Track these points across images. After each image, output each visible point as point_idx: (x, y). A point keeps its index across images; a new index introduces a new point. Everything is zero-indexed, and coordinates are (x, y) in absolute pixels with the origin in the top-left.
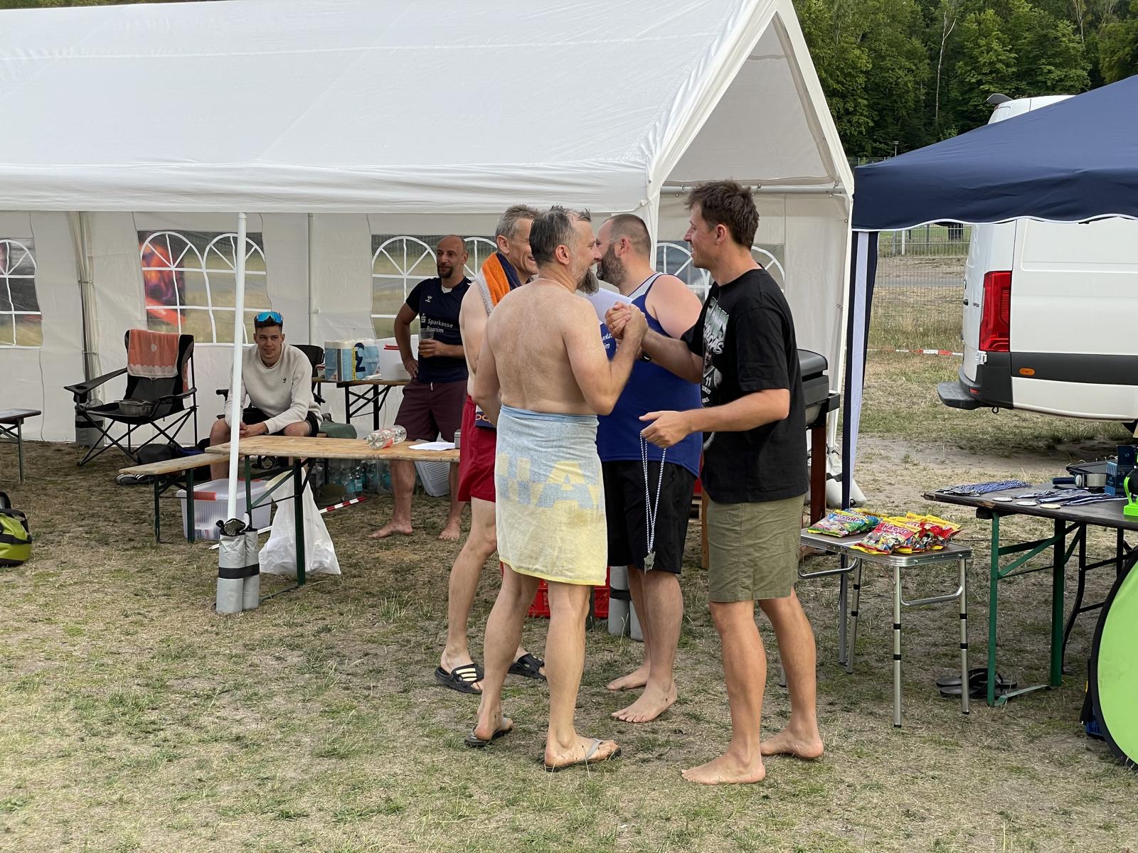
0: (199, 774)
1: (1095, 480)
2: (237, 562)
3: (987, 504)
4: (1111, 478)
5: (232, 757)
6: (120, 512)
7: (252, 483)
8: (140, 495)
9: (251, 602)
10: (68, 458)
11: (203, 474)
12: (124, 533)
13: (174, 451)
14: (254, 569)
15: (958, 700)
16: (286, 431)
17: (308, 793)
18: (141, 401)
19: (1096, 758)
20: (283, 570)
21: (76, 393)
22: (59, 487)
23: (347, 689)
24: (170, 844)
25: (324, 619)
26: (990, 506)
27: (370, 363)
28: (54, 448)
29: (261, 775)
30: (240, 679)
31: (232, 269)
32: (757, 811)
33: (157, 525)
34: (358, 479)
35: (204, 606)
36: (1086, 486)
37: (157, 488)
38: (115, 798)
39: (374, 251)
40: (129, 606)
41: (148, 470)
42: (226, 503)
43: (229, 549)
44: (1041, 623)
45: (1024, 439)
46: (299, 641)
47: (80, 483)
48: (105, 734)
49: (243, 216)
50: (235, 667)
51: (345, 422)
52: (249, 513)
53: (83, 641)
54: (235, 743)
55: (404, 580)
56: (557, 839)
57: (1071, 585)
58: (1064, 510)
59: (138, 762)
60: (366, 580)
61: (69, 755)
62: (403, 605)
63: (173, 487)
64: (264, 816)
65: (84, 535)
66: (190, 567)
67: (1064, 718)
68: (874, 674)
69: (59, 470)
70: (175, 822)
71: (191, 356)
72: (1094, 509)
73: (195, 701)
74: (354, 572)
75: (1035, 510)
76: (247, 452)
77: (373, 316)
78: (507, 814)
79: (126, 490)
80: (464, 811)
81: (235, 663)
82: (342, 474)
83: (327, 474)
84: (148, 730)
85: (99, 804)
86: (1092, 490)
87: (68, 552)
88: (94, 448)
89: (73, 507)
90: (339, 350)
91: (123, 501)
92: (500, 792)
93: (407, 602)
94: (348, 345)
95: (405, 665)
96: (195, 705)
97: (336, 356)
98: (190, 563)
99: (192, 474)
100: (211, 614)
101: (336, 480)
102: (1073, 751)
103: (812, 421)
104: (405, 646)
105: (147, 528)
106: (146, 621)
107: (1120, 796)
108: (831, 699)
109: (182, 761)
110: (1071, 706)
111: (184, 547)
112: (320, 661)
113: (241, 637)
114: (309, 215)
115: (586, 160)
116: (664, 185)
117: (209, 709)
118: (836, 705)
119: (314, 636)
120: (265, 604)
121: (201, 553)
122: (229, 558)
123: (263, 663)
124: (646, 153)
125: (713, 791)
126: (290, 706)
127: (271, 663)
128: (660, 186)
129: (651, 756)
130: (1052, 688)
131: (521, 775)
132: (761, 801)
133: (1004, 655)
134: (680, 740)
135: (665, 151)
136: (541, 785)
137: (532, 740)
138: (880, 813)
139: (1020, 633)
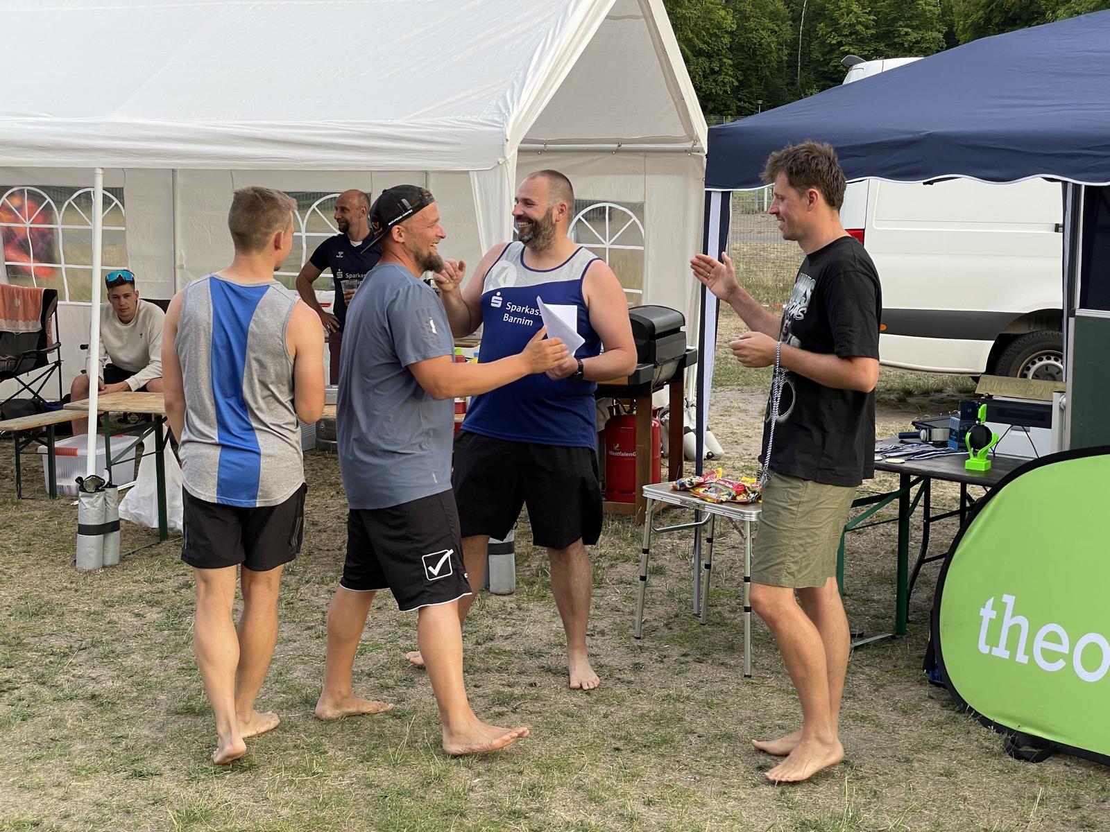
0: (52, 733)
1: (939, 434)
2: (96, 518)
4: (954, 433)
5: (87, 715)
7: (111, 439)
8: (4, 450)
9: (112, 558)
11: (64, 429)
13: (38, 406)
14: (114, 526)
16: (147, 387)
17: (162, 752)
18: (5, 356)
19: (938, 706)
24: (22, 804)
25: (186, 575)
29: (116, 733)
30: (97, 635)
31: (88, 225)
32: (608, 763)
33: (19, 482)
35: (64, 563)
37: (17, 444)
41: (7, 426)
42: (85, 458)
43: (88, 506)
44: (888, 573)
46: (159, 597)
49: (100, 171)
50: (93, 625)
52: (109, 469)
54: (90, 702)
56: (410, 794)
57: (916, 535)
58: (909, 465)
63: (34, 442)
64: (117, 775)
66: (51, 523)
67: (908, 667)
68: (726, 625)
70: (27, 782)
71: (55, 310)
72: (938, 464)
73: (52, 658)
76: (106, 408)
78: (359, 771)
80: (318, 768)
81: (94, 620)
84: (3, 689)
86: (936, 444)
92: (355, 748)
96: (51, 663)
98: (51, 519)
99: (53, 430)
100: (72, 571)
102: (916, 699)
103: (669, 377)
105: (8, 484)
106: (4, 578)
107: (960, 743)
108: (684, 650)
109: (37, 720)
110: (915, 654)
111: (46, 503)
112: (179, 617)
113: (100, 594)
114: (173, 170)
115: (444, 118)
116: (521, 143)
117: (65, 668)
118: (689, 657)
119: (174, 592)
120: (127, 560)
121: (62, 509)
122: (89, 514)
123: (122, 620)
124: (504, 111)
125: (567, 742)
126: (147, 663)
127: (130, 620)
128: (517, 144)
129: (505, 709)
130: (897, 636)
131: (377, 731)
132: (613, 753)
133: (852, 605)
134: (535, 693)
135: (523, 109)
136: (396, 741)
137: (389, 695)
138: (728, 763)
139: (868, 583)
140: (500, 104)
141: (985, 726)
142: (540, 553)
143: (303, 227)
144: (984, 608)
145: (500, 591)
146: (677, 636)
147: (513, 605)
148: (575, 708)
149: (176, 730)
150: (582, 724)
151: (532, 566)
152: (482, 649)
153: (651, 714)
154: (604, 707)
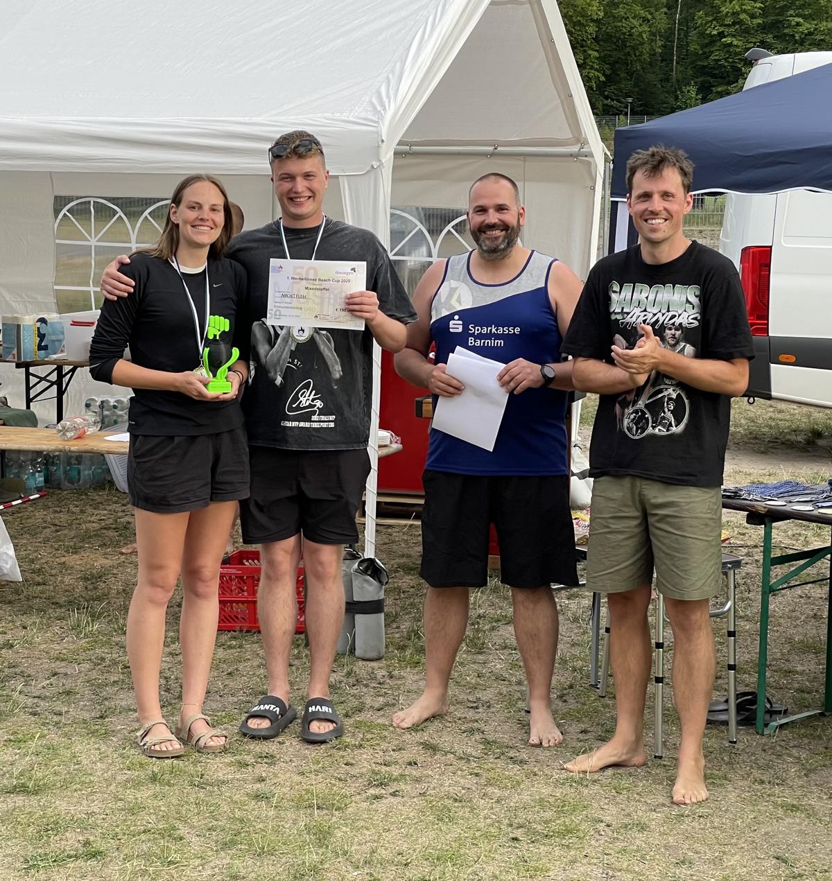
3: (759, 508)
15: (724, 728)
23: (34, 714)
25: (5, 633)
26: (763, 511)
27: (54, 341)
32: (507, 855)
34: (39, 472)
39: (57, 212)
44: (811, 641)
45: (781, 433)
51: (25, 409)
55: (95, 588)
60: (51, 587)
62: (95, 617)
74: (39, 579)
75: (812, 516)
77: (56, 287)
78: (223, 859)
80: (173, 856)
82: (21, 466)
83: (3, 466)
90: (19, 326)
92: (214, 833)
93: (100, 614)
94: (29, 321)
95: (99, 686)
97: (15, 331)
101: (14, 474)
104: (99, 664)
108: (583, 726)
112: (2, 681)
115: (311, 115)
116: (398, 144)
118: (589, 734)
124: (379, 108)
125: (456, 831)
128: (394, 146)
129: (384, 792)
130: (827, 714)
131: (238, 814)
132: (510, 844)
133: (771, 677)
134: (415, 772)
135: (400, 107)
136: (261, 826)
137: (248, 773)
138: (643, 857)
139: (788, 652)
140: (375, 101)
142: (410, 613)
143: (133, 237)
145: (368, 655)
146: (574, 710)
147: (384, 673)
148: (463, 791)
149: (8, 811)
150: (472, 809)
151: (402, 627)
152: (351, 721)
153: (552, 800)
154: (496, 791)
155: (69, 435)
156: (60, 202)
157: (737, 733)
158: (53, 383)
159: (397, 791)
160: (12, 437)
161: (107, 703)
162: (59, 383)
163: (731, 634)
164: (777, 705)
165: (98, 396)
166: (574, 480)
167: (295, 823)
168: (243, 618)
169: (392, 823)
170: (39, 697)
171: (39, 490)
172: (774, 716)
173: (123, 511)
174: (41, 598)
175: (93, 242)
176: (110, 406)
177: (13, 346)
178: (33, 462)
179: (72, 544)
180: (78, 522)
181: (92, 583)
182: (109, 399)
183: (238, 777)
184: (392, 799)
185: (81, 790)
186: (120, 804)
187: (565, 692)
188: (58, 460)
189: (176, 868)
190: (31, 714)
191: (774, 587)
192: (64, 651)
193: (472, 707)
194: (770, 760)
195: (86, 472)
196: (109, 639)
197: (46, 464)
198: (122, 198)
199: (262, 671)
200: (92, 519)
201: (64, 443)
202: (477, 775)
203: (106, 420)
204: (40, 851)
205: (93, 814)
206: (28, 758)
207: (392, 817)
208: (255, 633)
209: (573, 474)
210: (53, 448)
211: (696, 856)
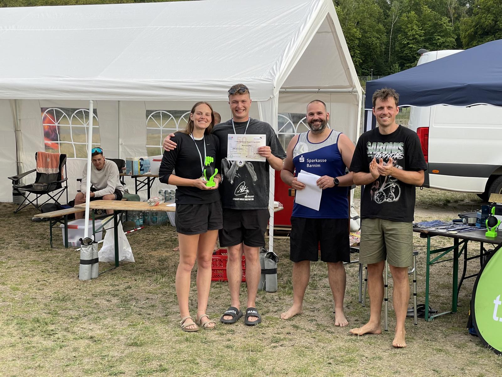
0: (74, 354)
1: (471, 220)
2: (89, 257)
4: (478, 220)
5: (89, 346)
6: (34, 234)
7: (95, 221)
8: (43, 226)
9: (95, 275)
10: (9, 209)
11: (71, 217)
12: (36, 243)
13: (58, 207)
14: (96, 260)
15: (412, 318)
17: (124, 363)
18: (42, 184)
19: (474, 345)
20: (109, 260)
21: (13, 180)
22: (5, 223)
23: (140, 314)
25: (128, 283)
26: (426, 232)
27: (146, 167)
28: (3, 205)
29: (103, 354)
30: (91, 310)
31: (83, 125)
32: (326, 370)
33: (51, 240)
34: (141, 219)
35: (73, 277)
36: (467, 223)
37: (51, 223)
38: (36, 365)
39: (147, 116)
40: (39, 277)
41: (47, 215)
42: (83, 230)
43: (85, 251)
44: (447, 284)
45: (434, 201)
46: (117, 293)
47: (16, 221)
48: (31, 336)
49: (92, 102)
50: (88, 305)
51: (135, 193)
52: (94, 235)
53: (19, 293)
54: (90, 340)
55: (163, 265)
57: (461, 266)
58: (459, 234)
59: (47, 349)
60: (146, 264)
61: (15, 346)
62: (163, 276)
63: (58, 223)
64: (105, 373)
65: (18, 244)
66: (66, 259)
67: (459, 326)
69: (5, 215)
71: (65, 164)
72: (472, 234)
73: (71, 320)
74: (141, 261)
75: (446, 234)
76: (93, 208)
77: (147, 146)
79: (36, 224)
80: (195, 371)
81: (89, 303)
82: (134, 217)
83: (127, 216)
84: (50, 334)
85: (30, 368)
86: (470, 225)
87: (10, 252)
88: (21, 205)
89: (13, 232)
90: (132, 162)
91: (35, 229)
92: (211, 361)
93: (165, 275)
94: (136, 159)
95: (165, 303)
96: (71, 322)
97: (131, 163)
98: (66, 257)
99: (67, 217)
100: (77, 281)
101: (131, 220)
102: (464, 341)
104: (165, 295)
105: (46, 241)
106: (47, 284)
107: (486, 362)
108: (356, 318)
109: (66, 348)
110: (462, 321)
111: (63, 250)
112: (127, 302)
113: (91, 291)
114: (119, 101)
115: (246, 78)
116: (281, 88)
117: (78, 324)
118: (359, 321)
119: (124, 290)
120: (101, 276)
121: (71, 253)
122: (85, 255)
123: (101, 303)
124: (273, 75)
125: (306, 360)
126: (114, 323)
127: (105, 303)
128: (279, 89)
129: (278, 345)
130: (453, 313)
131: (220, 354)
132: (328, 365)
133: (431, 298)
134: (290, 337)
135: (281, 74)
136: (229, 358)
137: (224, 338)
138: (380, 370)
139: (437, 288)
140: (271, 71)
141: (496, 354)
142: (287, 273)
143: (177, 126)
144: (496, 299)
145: (271, 291)
146: (352, 312)
147: (277, 297)
148: (309, 344)
149: (130, 353)
150: (313, 351)
151: (284, 279)
152: (265, 317)
153: (344, 347)
154: (322, 344)
155: (152, 204)
156: (148, 112)
157: (417, 321)
158: (146, 184)
159: (283, 344)
160: (130, 205)
161: (168, 310)
162: (148, 184)
163: (415, 281)
164: (433, 310)
165: (164, 189)
166: (351, 220)
167: (242, 357)
168: (221, 276)
169: (281, 357)
170: (141, 308)
171: (141, 226)
172: (432, 314)
173: (174, 234)
174: (142, 268)
175: (161, 128)
176: (168, 193)
177: (130, 169)
178: (139, 215)
179: (154, 247)
180: (156, 238)
181: (162, 262)
182: (168, 190)
183: (220, 339)
184: (281, 348)
185: (158, 345)
186: (174, 350)
187: (349, 305)
188: (148, 214)
189: (196, 375)
190: (138, 314)
191: (432, 263)
192: (151, 290)
193: (312, 311)
194: (431, 332)
195: (159, 219)
196: (169, 285)
197: (143, 216)
198: (173, 111)
199: (229, 297)
200: (162, 237)
201: (151, 207)
202: (314, 338)
203: (167, 198)
204: (142, 369)
205: (162, 354)
206: (137, 332)
207: (281, 355)
208: (226, 282)
209: (351, 218)
210: (146, 209)
211: (401, 370)
